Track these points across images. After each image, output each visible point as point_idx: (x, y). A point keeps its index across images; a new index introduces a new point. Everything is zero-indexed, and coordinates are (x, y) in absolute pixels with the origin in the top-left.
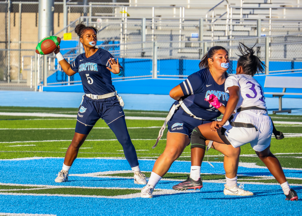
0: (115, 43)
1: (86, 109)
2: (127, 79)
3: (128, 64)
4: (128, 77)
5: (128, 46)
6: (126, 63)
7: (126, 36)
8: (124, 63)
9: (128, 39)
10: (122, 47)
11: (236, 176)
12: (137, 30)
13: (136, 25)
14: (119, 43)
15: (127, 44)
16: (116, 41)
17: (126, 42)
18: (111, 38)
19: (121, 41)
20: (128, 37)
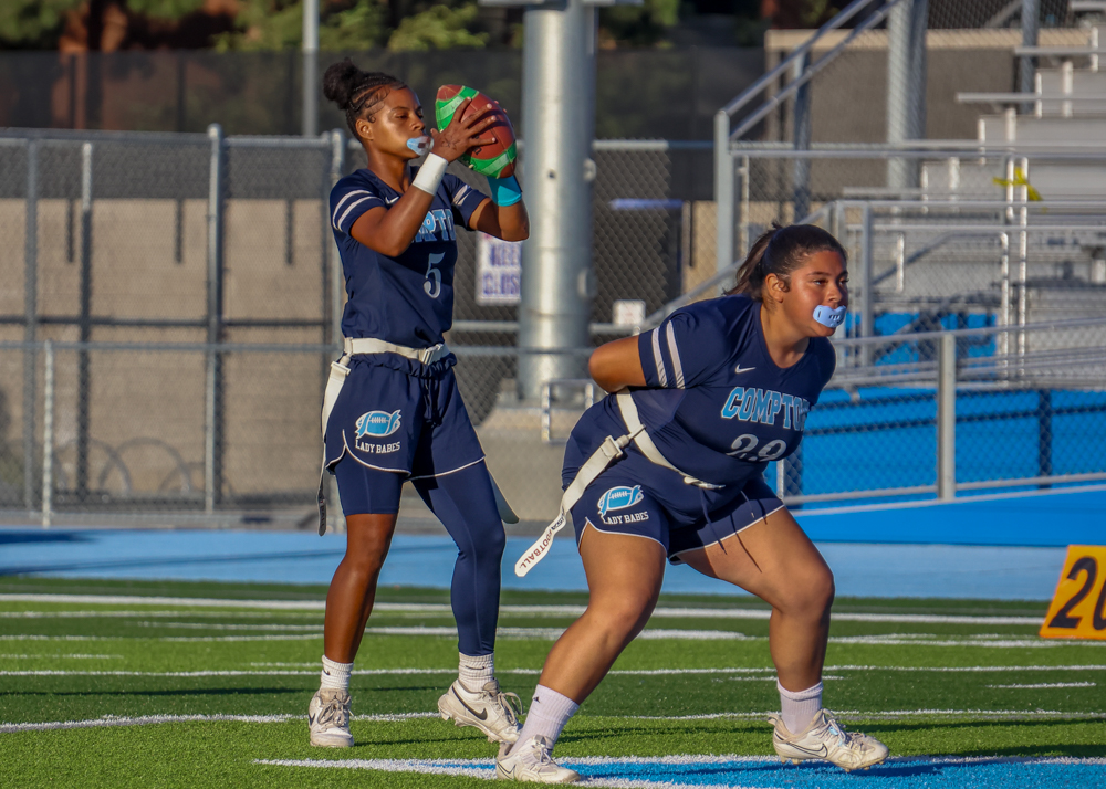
0: (970, 322)
1: (398, 414)
2: (1060, 485)
3: (1067, 418)
4: (1065, 478)
5: (1032, 336)
6: (1059, 412)
7: (1023, 291)
8: (1048, 414)
9: (1034, 306)
10: (1004, 345)
11: (819, 680)
12: (1056, 265)
13: (1052, 243)
14: (989, 321)
15: (1028, 330)
16: (977, 311)
17: (1023, 321)
18: (954, 300)
19: (1004, 317)
20: (1033, 293)
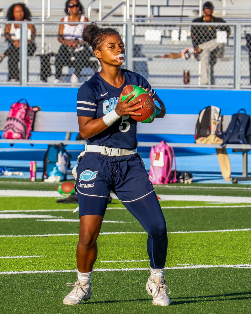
1: (96, 173)
